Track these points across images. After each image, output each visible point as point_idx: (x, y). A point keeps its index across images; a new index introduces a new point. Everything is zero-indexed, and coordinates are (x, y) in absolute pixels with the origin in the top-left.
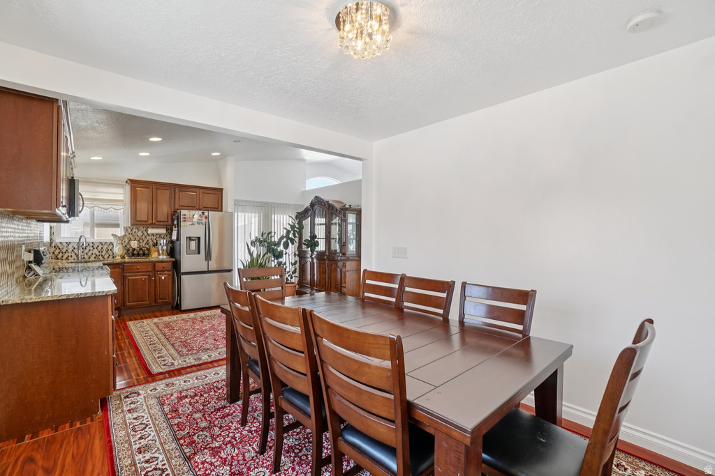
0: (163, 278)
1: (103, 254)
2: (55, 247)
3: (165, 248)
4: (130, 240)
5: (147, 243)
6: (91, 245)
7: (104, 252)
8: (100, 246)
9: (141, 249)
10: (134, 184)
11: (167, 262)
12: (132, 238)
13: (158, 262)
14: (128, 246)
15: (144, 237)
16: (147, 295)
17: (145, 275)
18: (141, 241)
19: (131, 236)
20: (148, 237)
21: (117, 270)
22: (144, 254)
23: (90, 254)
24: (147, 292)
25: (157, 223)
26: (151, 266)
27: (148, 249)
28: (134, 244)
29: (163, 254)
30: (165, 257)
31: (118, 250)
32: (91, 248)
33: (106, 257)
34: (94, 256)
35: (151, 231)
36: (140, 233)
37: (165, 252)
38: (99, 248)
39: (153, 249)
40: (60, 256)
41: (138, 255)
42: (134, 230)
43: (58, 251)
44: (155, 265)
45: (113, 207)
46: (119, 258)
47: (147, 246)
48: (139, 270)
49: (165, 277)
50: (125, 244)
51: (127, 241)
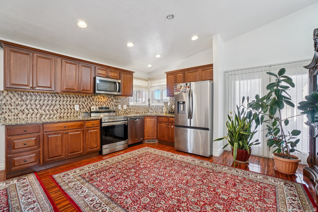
0: (172, 127)
6: (159, 107)
8: (162, 108)
13: (170, 117)
17: (165, 124)
19: (172, 102)
23: (159, 111)
24: (166, 134)
31: (165, 110)
34: (160, 112)
38: (162, 109)
44: (168, 119)
46: (165, 113)
49: (173, 127)
50: (171, 106)
51: (171, 105)
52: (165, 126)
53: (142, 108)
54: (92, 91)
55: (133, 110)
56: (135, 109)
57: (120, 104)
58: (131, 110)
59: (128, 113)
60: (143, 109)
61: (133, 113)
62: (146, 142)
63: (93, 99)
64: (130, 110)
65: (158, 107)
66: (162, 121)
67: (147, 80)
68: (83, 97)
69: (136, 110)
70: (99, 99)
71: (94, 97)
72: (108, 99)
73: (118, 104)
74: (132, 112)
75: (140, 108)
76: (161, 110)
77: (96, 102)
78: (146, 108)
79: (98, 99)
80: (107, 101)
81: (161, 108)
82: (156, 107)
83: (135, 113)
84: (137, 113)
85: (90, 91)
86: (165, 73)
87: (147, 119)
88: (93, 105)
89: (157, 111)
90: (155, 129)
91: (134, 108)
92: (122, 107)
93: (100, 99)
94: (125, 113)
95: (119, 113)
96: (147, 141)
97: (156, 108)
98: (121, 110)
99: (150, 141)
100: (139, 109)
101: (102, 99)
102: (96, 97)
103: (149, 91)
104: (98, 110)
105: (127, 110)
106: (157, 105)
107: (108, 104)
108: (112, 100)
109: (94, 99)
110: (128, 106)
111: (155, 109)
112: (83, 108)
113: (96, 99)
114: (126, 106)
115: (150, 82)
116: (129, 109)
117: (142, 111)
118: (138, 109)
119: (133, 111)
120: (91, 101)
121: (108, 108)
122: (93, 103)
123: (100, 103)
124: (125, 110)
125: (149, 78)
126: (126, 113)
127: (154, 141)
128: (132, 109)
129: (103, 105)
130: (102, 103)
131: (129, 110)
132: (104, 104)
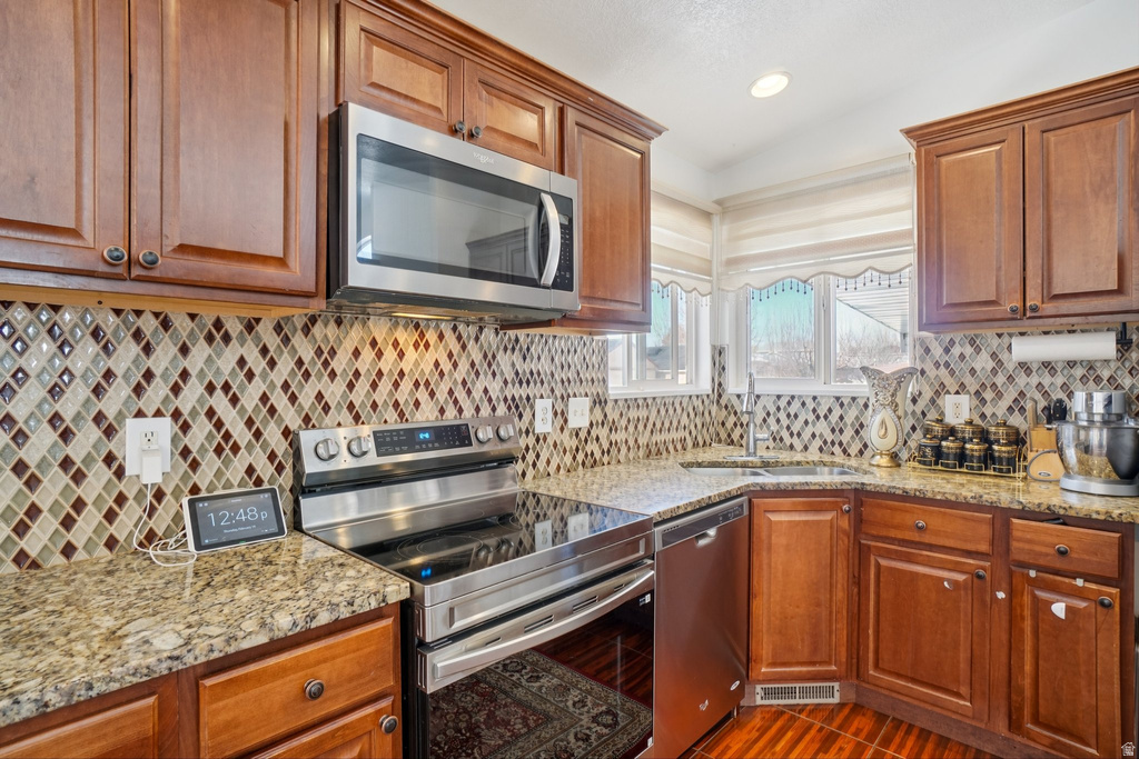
0: (1059, 609)
1: (845, 438)
2: (726, 407)
3: (1097, 437)
4: (941, 390)
5: (1017, 406)
6: (811, 405)
7: (849, 432)
8: (837, 412)
9: (984, 436)
10: (932, 140)
11: (1086, 522)
12: (951, 384)
13: (1026, 514)
14: (932, 415)
15: (1000, 380)
16: (963, 666)
17: (956, 568)
18: (988, 395)
19: (943, 371)
20: (1022, 380)
21: (828, 516)
22: (988, 459)
23: (806, 435)
24: (964, 655)
25: (1050, 308)
26: (985, 531)
27: (1018, 439)
28: (958, 410)
29: (1087, 472)
30: (1097, 487)
31: (881, 430)
32: (811, 417)
33: (854, 450)
34: (818, 443)
35: (1029, 348)
36: (983, 362)
37: (1098, 461)
38: (834, 418)
39: (1040, 436)
40: (735, 436)
41: (962, 457)
42: (956, 351)
43: (732, 419)
44: (1007, 525)
45: (878, 263)
47: (1016, 420)
48: (927, 539)
49: (1069, 609)
50: (921, 404)
51: (928, 394)
52: (955, 583)
53: (679, 411)
54: (303, 269)
55: (631, 428)
56: (641, 427)
57: (545, 390)
58: (619, 436)
59: (598, 455)
60: (685, 420)
61: (631, 455)
62: (759, 702)
63: (319, 352)
64: (614, 437)
65: (796, 406)
66: (916, 537)
67: (706, 215)
68: (217, 333)
69: (650, 426)
70: (380, 354)
71: (332, 330)
72: (455, 347)
73: (532, 390)
74: (624, 450)
75: (671, 411)
76: (822, 428)
77: (351, 386)
78: (701, 409)
79: (368, 354)
80: (446, 366)
81: (822, 411)
82: (782, 403)
83: (641, 453)
84: (654, 449)
85: (281, 262)
86: (909, 133)
87: (774, 517)
88: (326, 408)
89: (785, 434)
90: (840, 595)
91: (633, 414)
92: (561, 416)
93: (390, 355)
94: (580, 457)
95: (541, 465)
96: (767, 693)
97: (782, 415)
98: (550, 441)
99: (791, 693)
100: (667, 425)
101: (411, 354)
102: (355, 335)
103: (717, 294)
104: (372, 459)
105: (593, 434)
106: (787, 389)
107: (460, 394)
108: (489, 359)
109: (333, 352)
110: (599, 401)
111: (771, 420)
112: (226, 445)
113: (357, 353)
114: (587, 402)
115: (724, 230)
116: (606, 428)
117: (681, 434)
118: (658, 426)
119: (631, 443)
120: (307, 375)
121: (459, 435)
122: (320, 396)
123: (385, 386)
124: (583, 435)
125: (719, 202)
126: (589, 461)
127: (819, 692)
128: (623, 422)
129: (417, 404)
130: (406, 385)
131: (603, 432)
132: (422, 395)
